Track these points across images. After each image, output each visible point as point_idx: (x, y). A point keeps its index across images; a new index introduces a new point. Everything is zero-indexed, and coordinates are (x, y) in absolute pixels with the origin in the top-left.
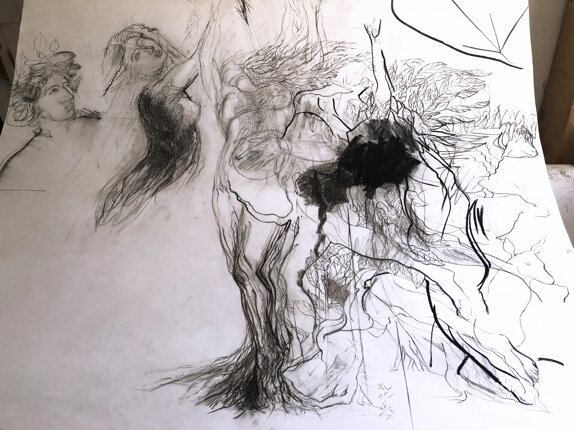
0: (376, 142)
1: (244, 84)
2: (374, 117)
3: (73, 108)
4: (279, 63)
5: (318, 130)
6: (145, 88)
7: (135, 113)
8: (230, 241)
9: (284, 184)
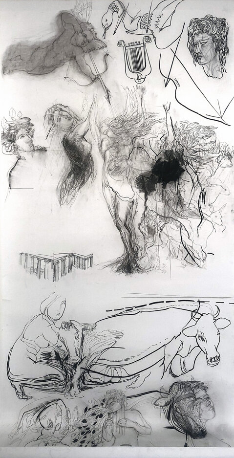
0: (167, 161)
1: (110, 134)
2: (167, 149)
3: (33, 145)
4: (125, 123)
5: (143, 156)
6: (65, 136)
7: (62, 148)
8: (113, 210)
9: (130, 183)
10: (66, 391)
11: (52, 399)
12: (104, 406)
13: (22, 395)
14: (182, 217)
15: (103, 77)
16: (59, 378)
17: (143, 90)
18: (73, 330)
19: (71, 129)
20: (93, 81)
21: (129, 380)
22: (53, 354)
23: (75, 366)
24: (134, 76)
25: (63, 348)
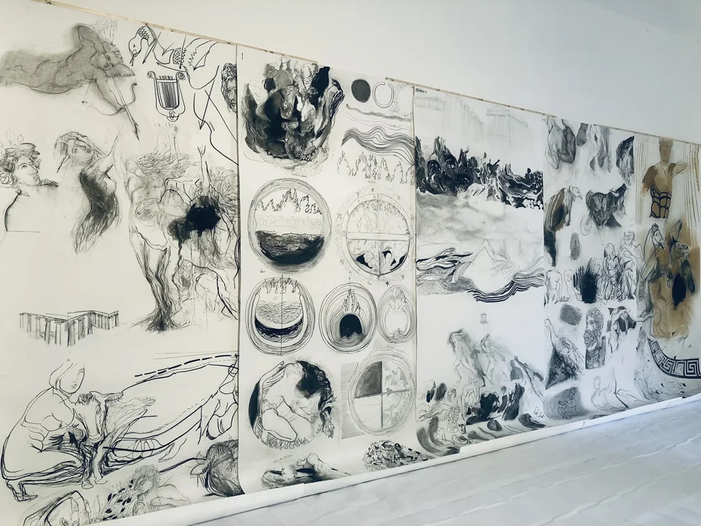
0: (202, 207)
1: (139, 172)
2: (202, 195)
3: (39, 178)
4: (156, 162)
6: (83, 170)
7: (79, 185)
8: (142, 260)
9: (162, 229)
10: (83, 480)
11: (65, 493)
12: (132, 488)
13: (23, 495)
14: (219, 268)
15: (130, 108)
16: (74, 465)
17: (176, 129)
18: (93, 404)
19: (90, 163)
20: (118, 111)
21: (162, 451)
22: (67, 436)
23: (96, 446)
24: (167, 112)
25: (81, 427)
